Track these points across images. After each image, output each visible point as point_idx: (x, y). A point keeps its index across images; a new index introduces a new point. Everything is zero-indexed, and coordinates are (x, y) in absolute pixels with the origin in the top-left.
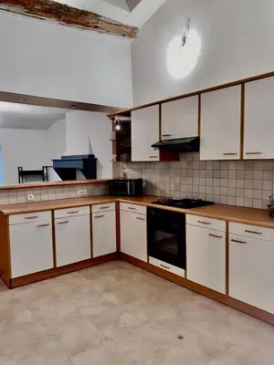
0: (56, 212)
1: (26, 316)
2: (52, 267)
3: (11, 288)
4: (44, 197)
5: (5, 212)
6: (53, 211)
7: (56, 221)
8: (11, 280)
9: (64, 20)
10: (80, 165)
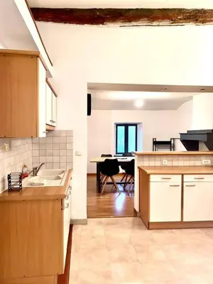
0: (185, 176)
1: (159, 255)
2: (180, 220)
3: (148, 229)
4: (175, 163)
5: (148, 172)
6: (183, 175)
7: (185, 184)
8: (149, 223)
9: (200, 22)
10: (205, 138)
